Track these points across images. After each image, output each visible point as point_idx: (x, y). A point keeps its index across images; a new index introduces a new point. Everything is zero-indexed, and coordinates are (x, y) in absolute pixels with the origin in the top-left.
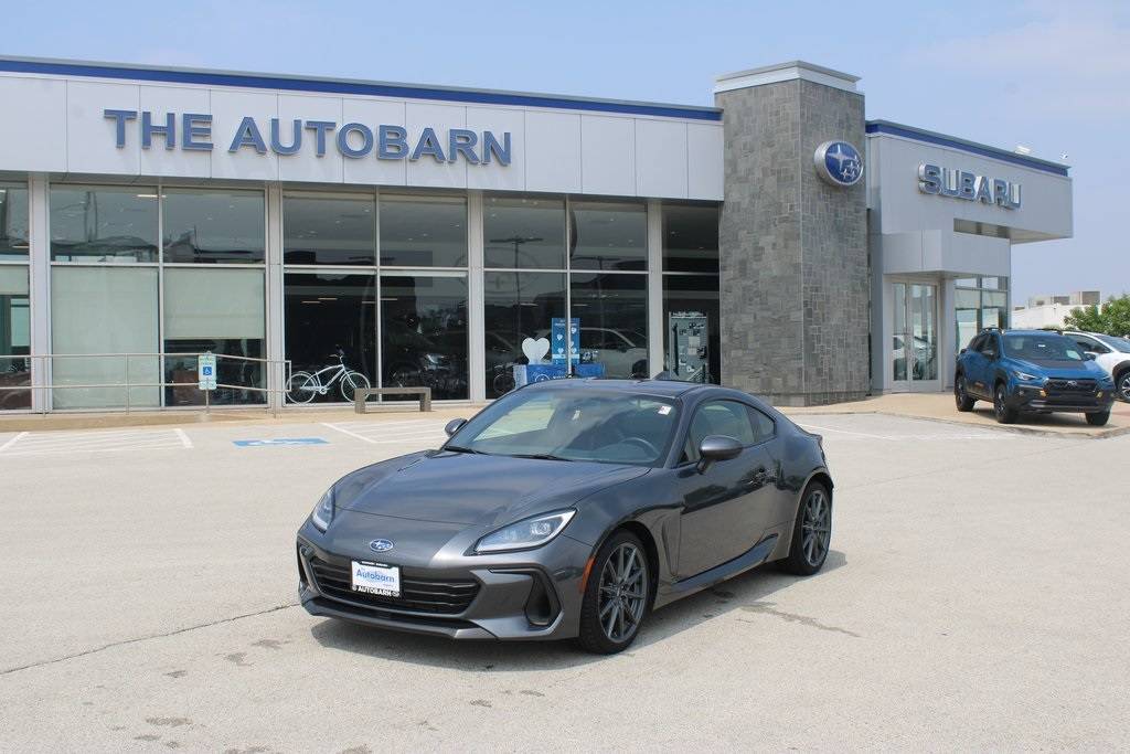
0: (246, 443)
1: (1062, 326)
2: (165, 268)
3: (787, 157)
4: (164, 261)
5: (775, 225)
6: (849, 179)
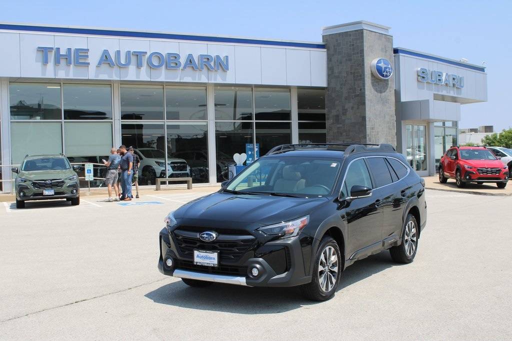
2: (65, 122)
3: (358, 66)
4: (65, 119)
5: (353, 99)
6: (387, 76)
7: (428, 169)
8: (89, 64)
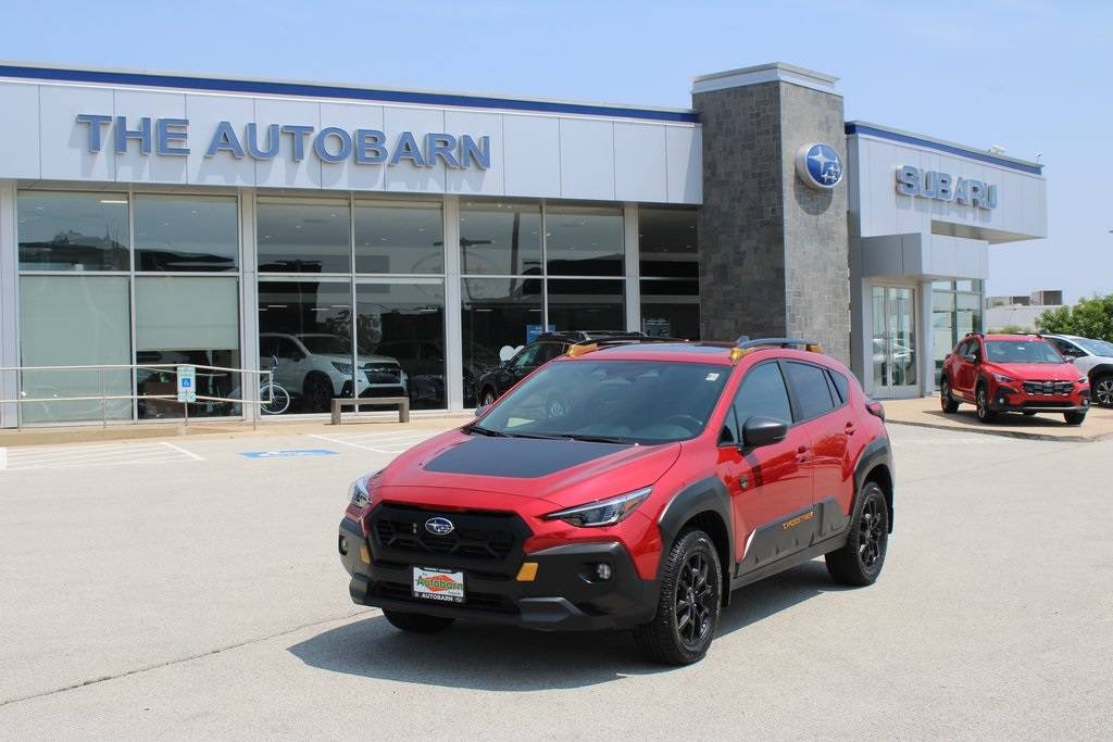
0: (256, 455)
2: (136, 276)
3: (768, 160)
4: (136, 270)
5: (757, 230)
6: (830, 182)
7: (918, 382)
8: (187, 151)
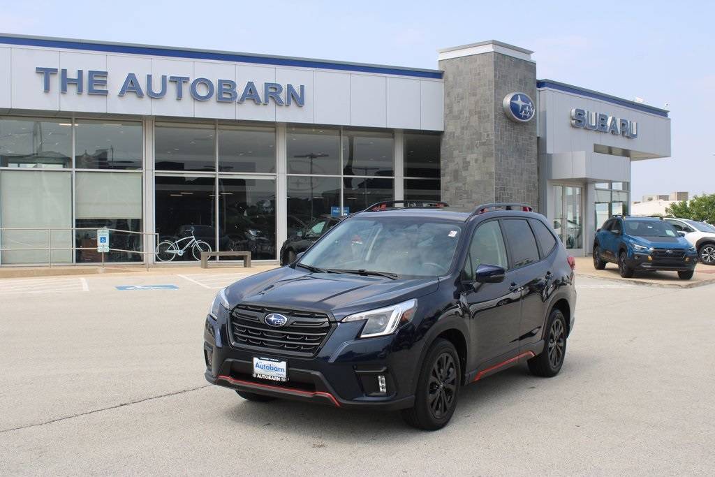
0: (124, 288)
1: (664, 214)
2: (76, 172)
3: (485, 103)
4: (76, 168)
5: (477, 148)
6: (525, 117)
7: (584, 246)
8: (107, 92)
